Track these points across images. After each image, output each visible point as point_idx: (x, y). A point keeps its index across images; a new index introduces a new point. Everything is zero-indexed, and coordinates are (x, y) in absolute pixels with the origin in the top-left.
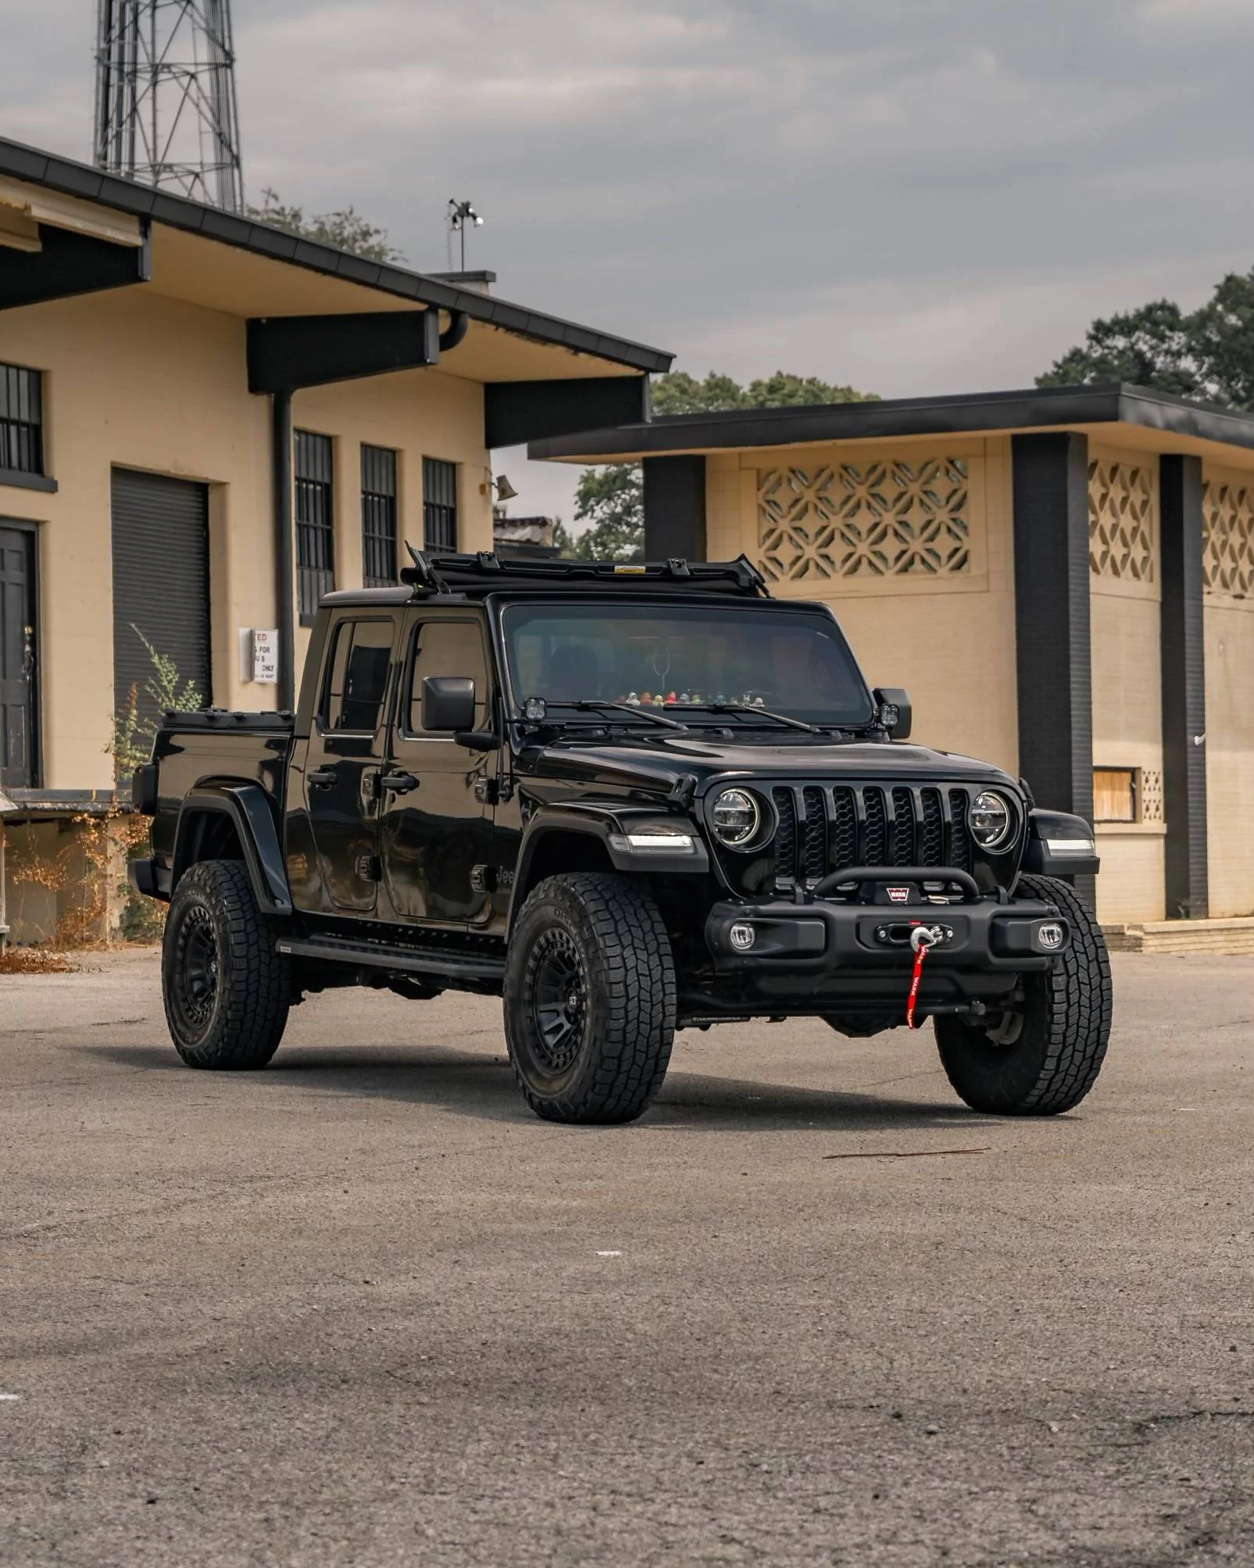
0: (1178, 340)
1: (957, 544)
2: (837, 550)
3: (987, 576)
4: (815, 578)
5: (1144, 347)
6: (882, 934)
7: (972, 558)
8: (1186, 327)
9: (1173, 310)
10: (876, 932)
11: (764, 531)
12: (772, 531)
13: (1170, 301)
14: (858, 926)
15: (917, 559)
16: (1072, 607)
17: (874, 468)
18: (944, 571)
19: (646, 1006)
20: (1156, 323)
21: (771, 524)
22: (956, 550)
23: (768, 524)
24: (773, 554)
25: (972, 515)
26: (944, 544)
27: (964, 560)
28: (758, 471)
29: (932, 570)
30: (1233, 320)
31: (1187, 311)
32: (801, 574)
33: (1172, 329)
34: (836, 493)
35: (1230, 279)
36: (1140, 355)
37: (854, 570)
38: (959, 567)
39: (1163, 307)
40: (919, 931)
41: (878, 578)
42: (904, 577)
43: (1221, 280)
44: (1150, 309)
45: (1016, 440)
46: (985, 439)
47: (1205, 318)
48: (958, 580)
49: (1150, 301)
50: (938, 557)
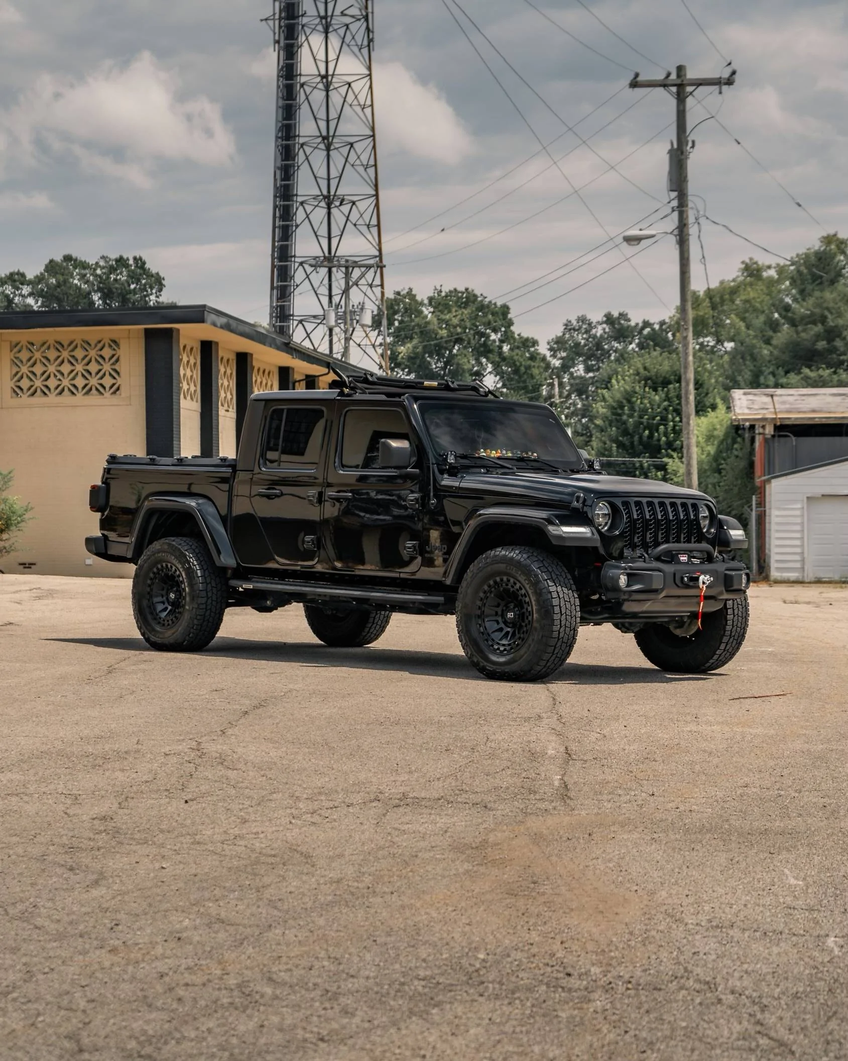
0: (26, 290)
1: (114, 381)
2: (52, 383)
3: (130, 397)
4: (40, 396)
5: (7, 292)
6: (686, 579)
7: (122, 388)
8: (29, 283)
9: (23, 275)
10: (682, 578)
11: (14, 372)
12: (17, 373)
13: (21, 271)
14: (675, 574)
15: (94, 389)
16: (174, 413)
17: (71, 343)
18: (107, 394)
19: (569, 618)
20: (15, 281)
21: (16, 369)
22: (114, 384)
23: (15, 369)
24: (18, 384)
25: (122, 366)
26: (108, 381)
27: (118, 389)
28: (11, 342)
29: (101, 393)
30: (54, 281)
31: (30, 276)
32: (33, 394)
33: (22, 284)
34: (52, 355)
35: (51, 261)
36: (7, 296)
37: (60, 393)
38: (114, 393)
39: (18, 273)
40: (702, 578)
41: (73, 397)
42: (86, 397)
43: (47, 261)
44: (12, 274)
45: (146, 330)
46: (129, 330)
47: (40, 279)
48: (115, 400)
49: (12, 271)
50: (104, 388)
